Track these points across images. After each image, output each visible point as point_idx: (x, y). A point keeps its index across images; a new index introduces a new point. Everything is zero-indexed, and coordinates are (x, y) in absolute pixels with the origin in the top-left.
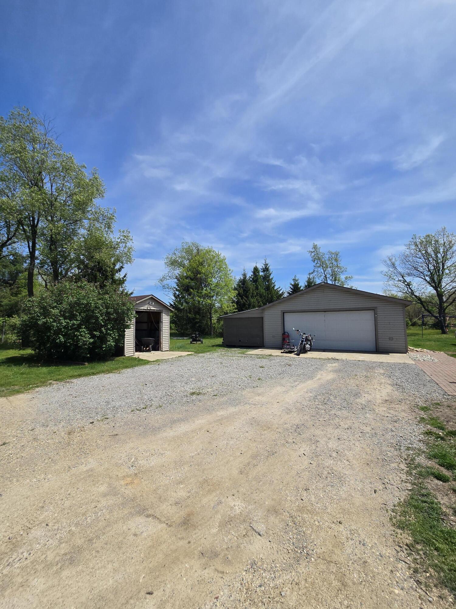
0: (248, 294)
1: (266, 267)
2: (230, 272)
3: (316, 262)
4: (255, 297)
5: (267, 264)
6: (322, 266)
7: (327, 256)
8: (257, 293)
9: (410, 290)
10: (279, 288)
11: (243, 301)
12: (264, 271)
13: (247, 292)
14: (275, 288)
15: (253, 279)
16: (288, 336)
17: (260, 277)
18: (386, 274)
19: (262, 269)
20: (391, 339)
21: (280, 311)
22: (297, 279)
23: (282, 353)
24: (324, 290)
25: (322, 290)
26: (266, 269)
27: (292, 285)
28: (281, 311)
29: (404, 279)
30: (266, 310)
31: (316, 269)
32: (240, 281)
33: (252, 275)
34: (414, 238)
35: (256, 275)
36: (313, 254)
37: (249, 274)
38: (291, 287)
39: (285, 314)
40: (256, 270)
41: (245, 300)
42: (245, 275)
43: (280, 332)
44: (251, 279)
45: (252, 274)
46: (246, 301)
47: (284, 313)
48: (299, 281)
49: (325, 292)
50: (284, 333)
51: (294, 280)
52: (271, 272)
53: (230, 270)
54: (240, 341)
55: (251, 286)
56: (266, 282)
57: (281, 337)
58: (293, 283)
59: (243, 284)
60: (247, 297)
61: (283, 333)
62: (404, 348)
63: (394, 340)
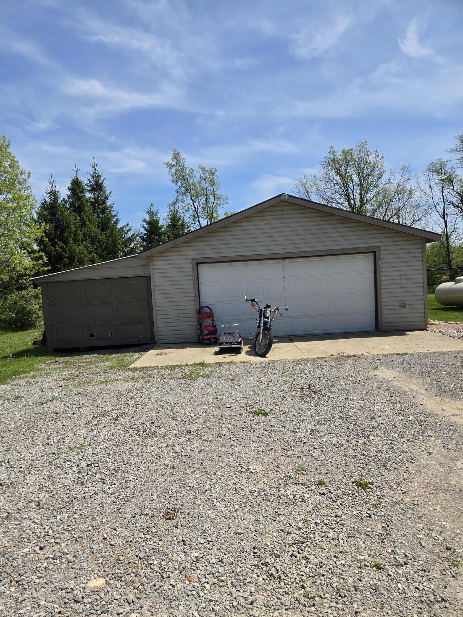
0: (65, 235)
1: (96, 183)
2: (25, 176)
3: (179, 184)
4: (82, 242)
5: (99, 177)
6: (190, 193)
7: (198, 176)
8: (84, 234)
11: (56, 251)
12: (92, 190)
13: (63, 230)
15: (72, 204)
16: (211, 315)
17: (87, 201)
19: (88, 186)
20: (402, 305)
21: (190, 261)
22: (155, 211)
23: (217, 354)
24: (286, 211)
26: (97, 187)
28: (193, 259)
30: (154, 259)
32: (44, 207)
33: (69, 196)
35: (78, 196)
36: (173, 170)
37: (64, 193)
38: (146, 226)
39: (201, 267)
40: (76, 186)
41: (61, 247)
42: (53, 194)
43: (192, 309)
44: (67, 205)
45: (69, 193)
46: (64, 250)
47: (197, 264)
48: (159, 216)
50: (199, 312)
51: (149, 212)
52: (107, 193)
53: (22, 173)
54: (92, 335)
55: (72, 219)
56: (98, 214)
57: (195, 319)
58: (148, 218)
59: (53, 214)
60: (65, 242)
61: (198, 308)
62: (423, 319)
63: (407, 307)
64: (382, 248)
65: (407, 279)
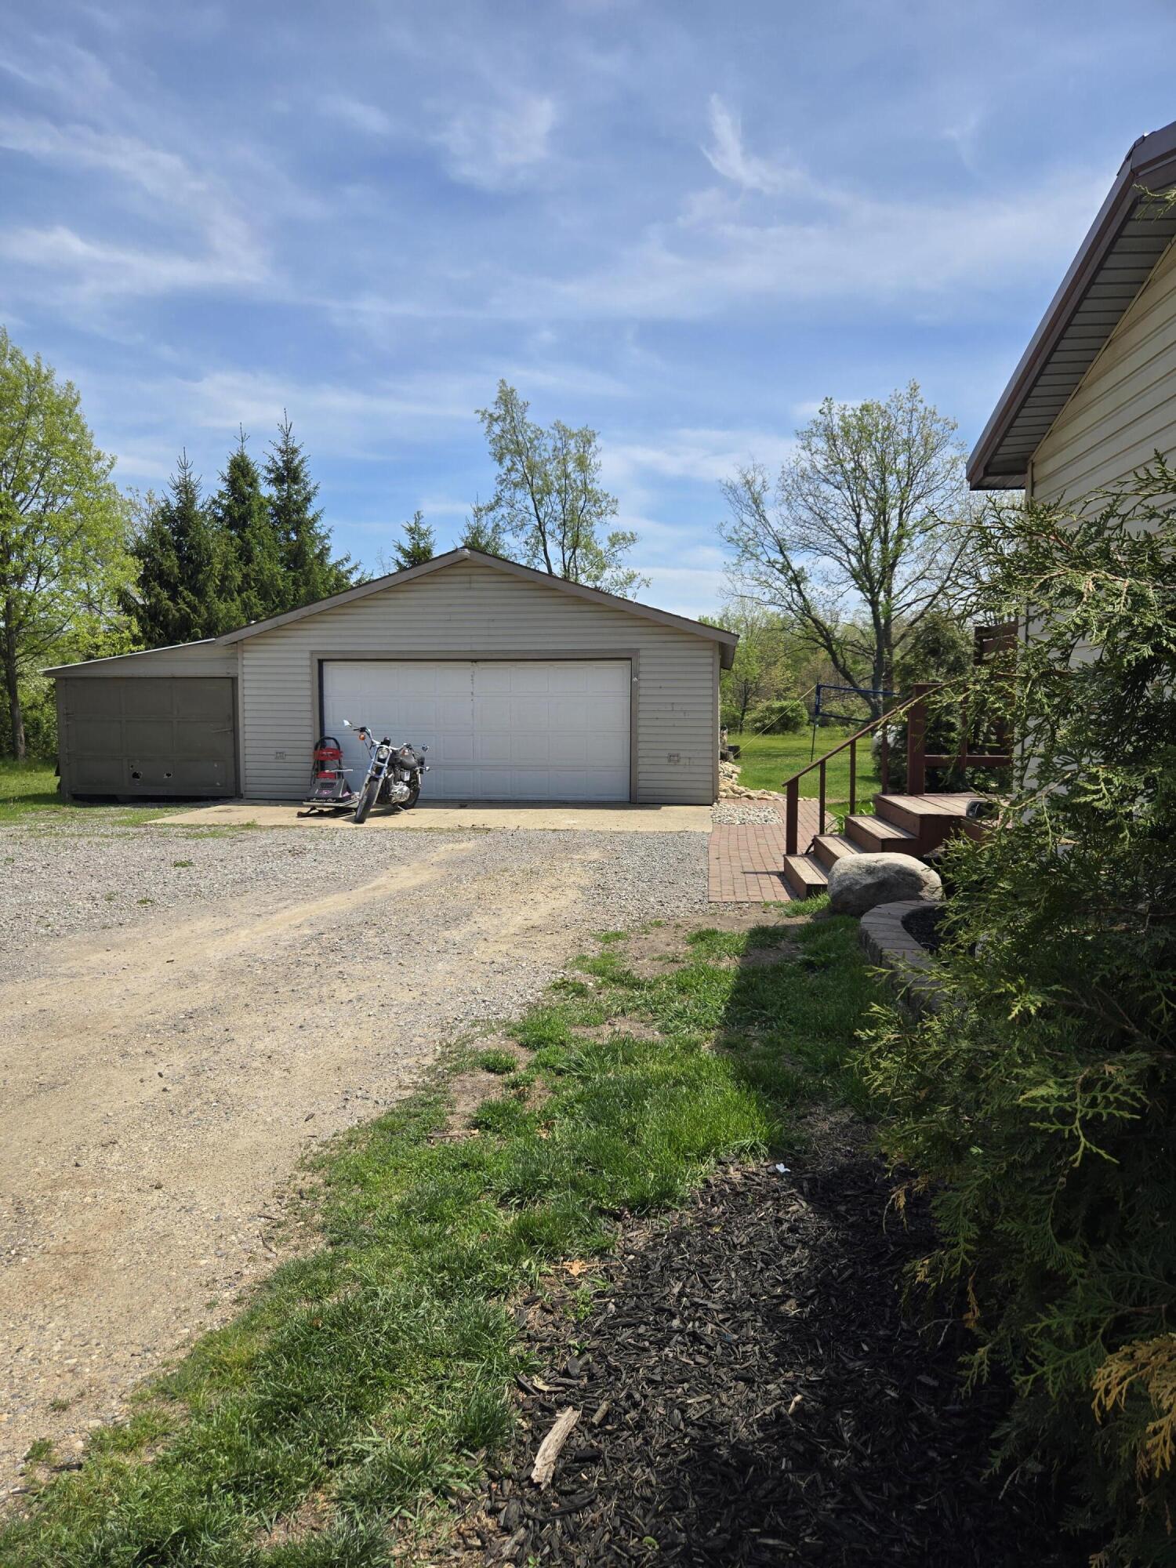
0: (201, 577)
1: (287, 463)
2: (103, 464)
3: (507, 463)
4: (240, 592)
5: (295, 451)
6: (531, 485)
8: (246, 576)
9: (800, 601)
10: (347, 560)
11: (179, 610)
12: (279, 480)
13: (198, 569)
14: (331, 560)
15: (228, 510)
16: (337, 753)
17: (262, 507)
18: (735, 537)
19: (270, 471)
20: (673, 758)
21: (307, 655)
22: (424, 527)
24: (474, 578)
25: (466, 579)
26: (288, 474)
27: (406, 554)
28: (312, 652)
29: (785, 556)
30: (246, 648)
31: (507, 494)
32: (166, 515)
33: (221, 495)
34: (826, 410)
35: (242, 494)
36: (497, 429)
37: (211, 487)
39: (328, 668)
40: (240, 472)
41: (189, 604)
42: (186, 490)
43: (307, 737)
44: (220, 513)
45: (223, 487)
46: (194, 609)
47: (321, 662)
49: (474, 585)
50: (321, 743)
51: (411, 530)
52: (310, 488)
53: (98, 458)
54: (136, 775)
55: (218, 544)
56: (288, 533)
57: (312, 760)
58: (408, 545)
59: (181, 532)
60: (199, 592)
61: (318, 739)
62: (710, 786)
63: (682, 762)
64: (642, 653)
65: (685, 712)
